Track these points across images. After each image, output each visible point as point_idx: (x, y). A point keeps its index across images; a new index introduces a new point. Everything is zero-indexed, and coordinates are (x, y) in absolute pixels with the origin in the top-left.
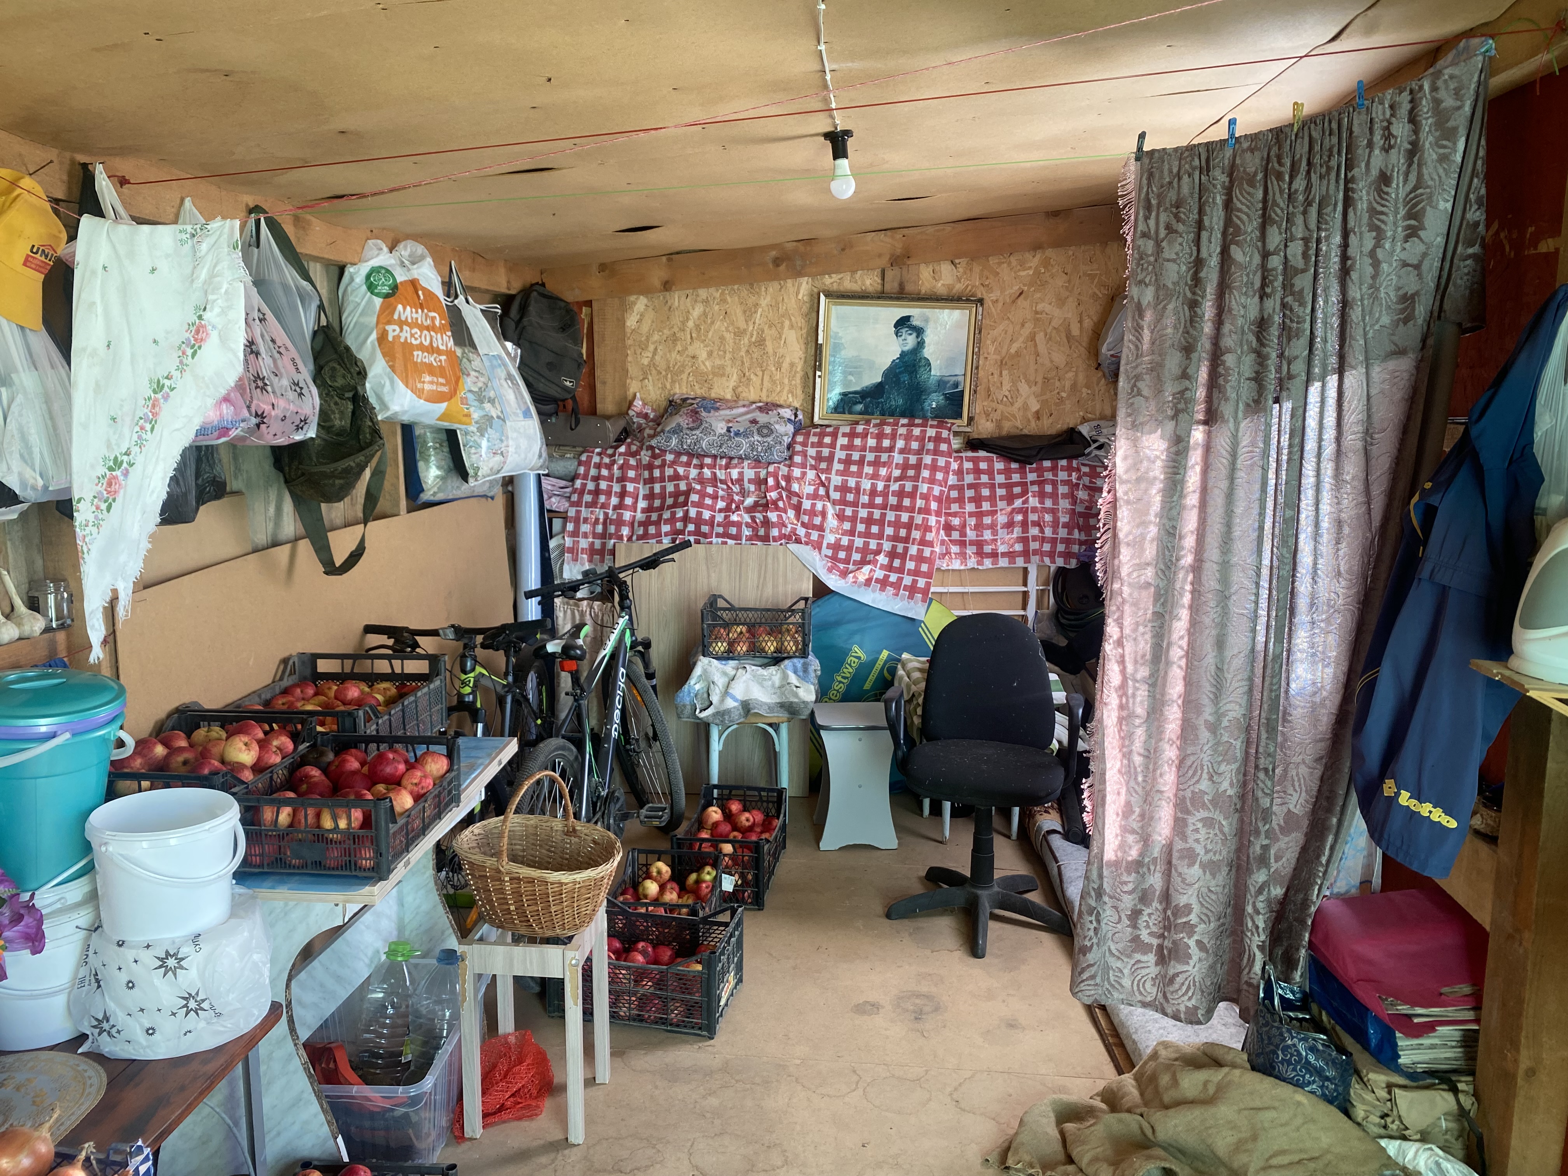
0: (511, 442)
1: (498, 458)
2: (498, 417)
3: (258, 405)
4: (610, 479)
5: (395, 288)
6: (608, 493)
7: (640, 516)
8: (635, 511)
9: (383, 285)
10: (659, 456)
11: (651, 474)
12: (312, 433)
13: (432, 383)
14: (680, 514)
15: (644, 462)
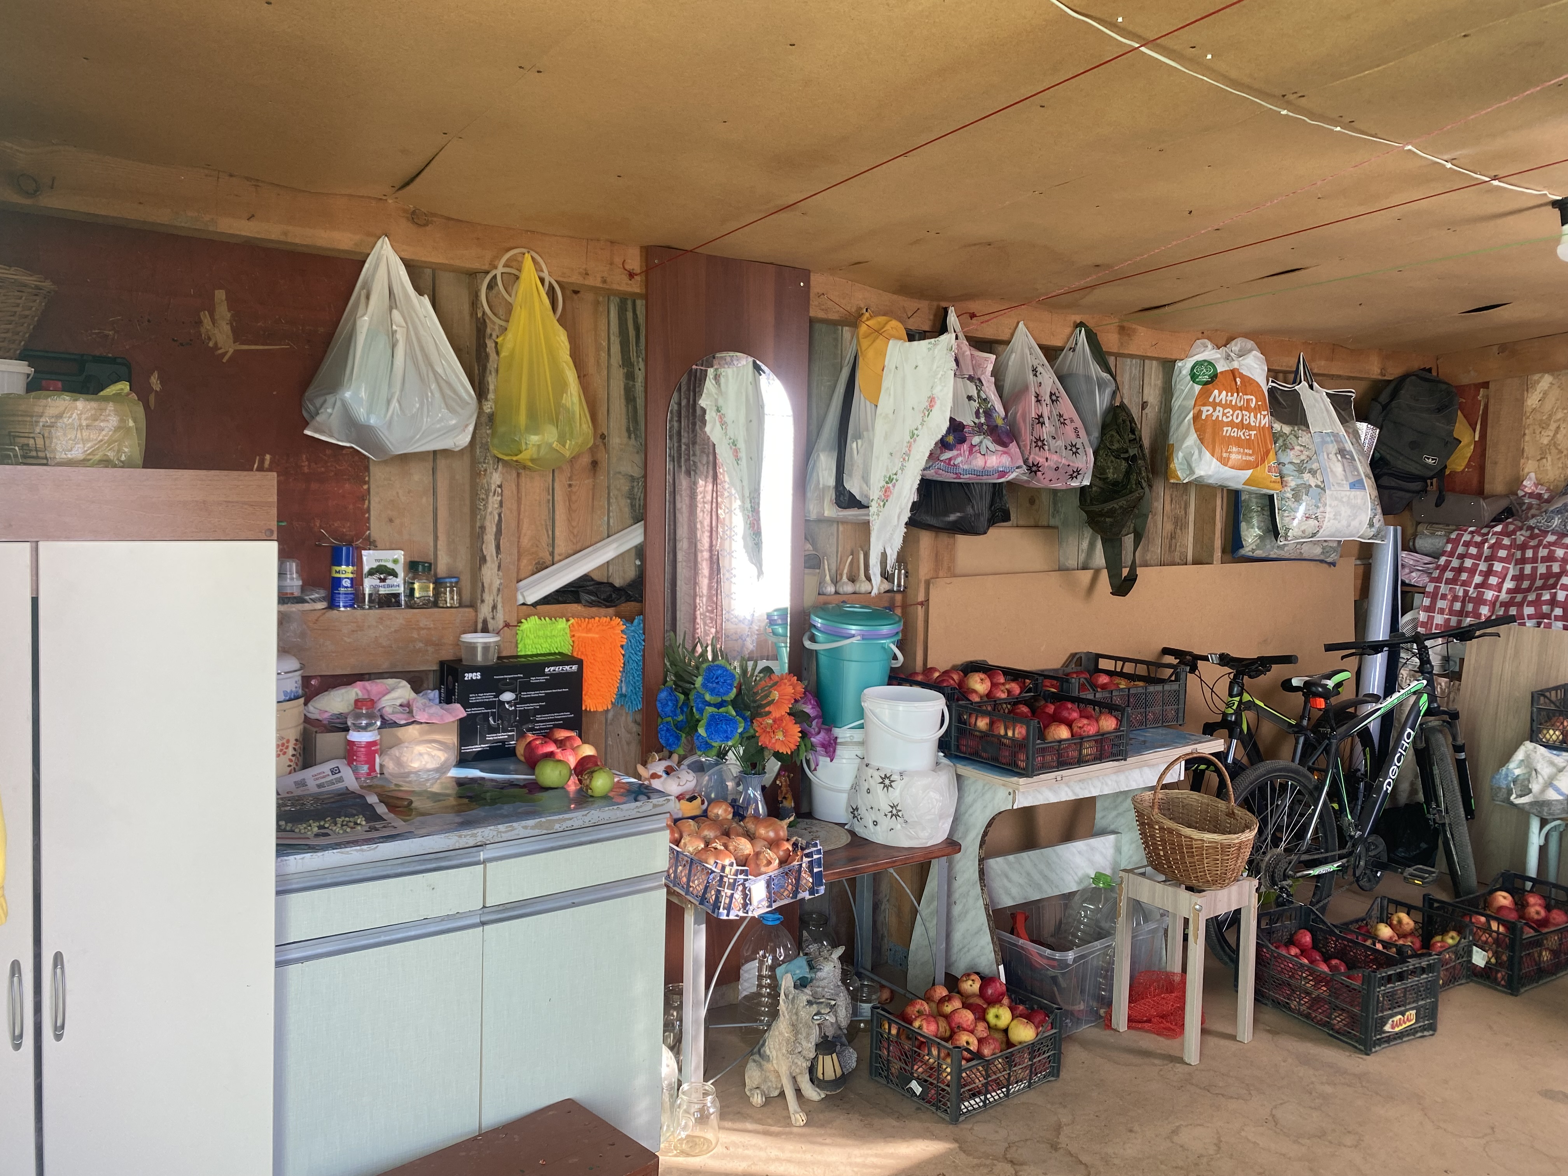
0: (1328, 509)
1: (1312, 523)
2: (1317, 486)
3: (1034, 459)
4: (1478, 557)
5: (1214, 377)
6: (1472, 571)
7: (1503, 596)
8: (1500, 592)
9: (1204, 374)
10: (1538, 536)
11: (1523, 554)
12: (1087, 482)
13: (1239, 453)
14: (1546, 596)
15: (1518, 542)
